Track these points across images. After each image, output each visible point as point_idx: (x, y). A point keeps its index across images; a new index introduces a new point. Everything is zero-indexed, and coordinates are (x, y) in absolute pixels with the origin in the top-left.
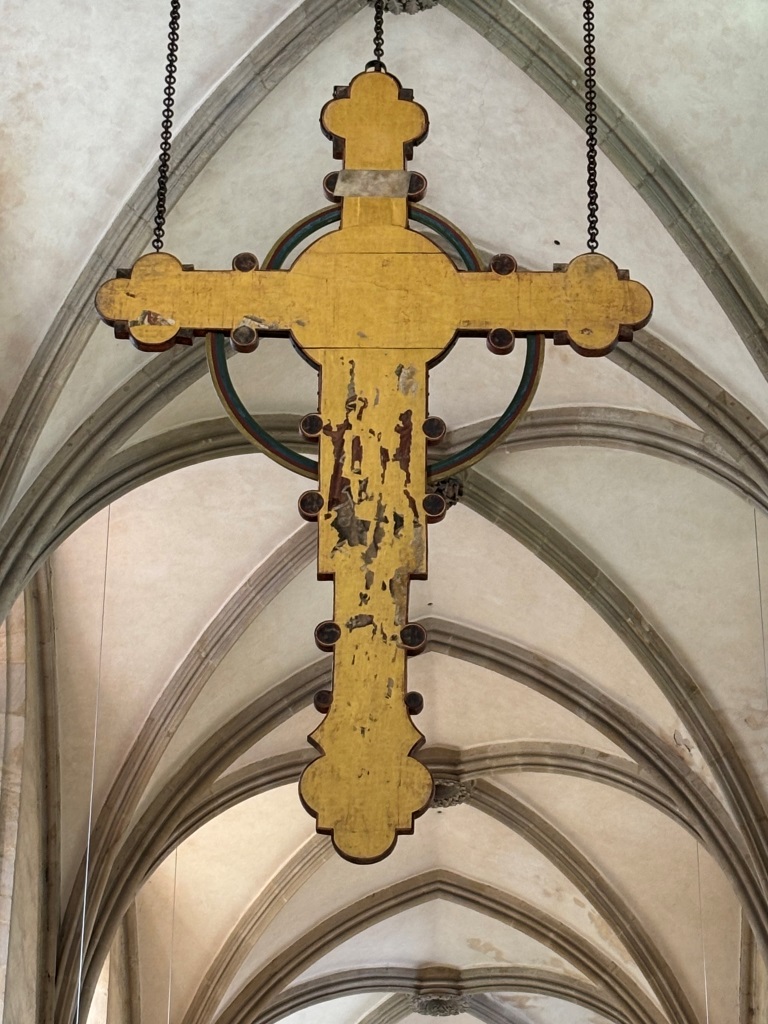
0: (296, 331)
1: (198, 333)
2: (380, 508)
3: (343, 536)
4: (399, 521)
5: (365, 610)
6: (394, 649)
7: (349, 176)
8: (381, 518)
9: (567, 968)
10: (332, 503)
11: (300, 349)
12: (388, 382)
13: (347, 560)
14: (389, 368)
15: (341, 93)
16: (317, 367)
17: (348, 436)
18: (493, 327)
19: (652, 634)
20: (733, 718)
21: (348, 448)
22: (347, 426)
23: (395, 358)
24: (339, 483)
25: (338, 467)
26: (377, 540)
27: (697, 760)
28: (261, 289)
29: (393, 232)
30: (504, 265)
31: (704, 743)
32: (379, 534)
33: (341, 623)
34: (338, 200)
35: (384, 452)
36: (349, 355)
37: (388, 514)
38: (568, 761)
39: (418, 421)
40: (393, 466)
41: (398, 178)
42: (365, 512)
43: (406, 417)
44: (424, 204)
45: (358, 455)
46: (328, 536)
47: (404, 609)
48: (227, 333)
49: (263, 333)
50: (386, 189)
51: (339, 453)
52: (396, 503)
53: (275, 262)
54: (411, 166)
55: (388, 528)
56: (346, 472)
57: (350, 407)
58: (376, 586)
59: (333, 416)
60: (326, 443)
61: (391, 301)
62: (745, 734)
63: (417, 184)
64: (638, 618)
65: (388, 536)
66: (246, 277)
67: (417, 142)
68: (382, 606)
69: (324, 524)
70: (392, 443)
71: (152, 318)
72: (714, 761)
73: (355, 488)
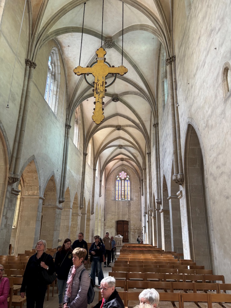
0: (93, 73)
1: (83, 74)
2: (100, 91)
3: (97, 93)
4: (102, 92)
5: (98, 100)
6: (101, 104)
7: (98, 58)
8: (100, 92)
9: (131, 145)
10: (96, 90)
11: (93, 75)
12: (101, 78)
13: (97, 96)
14: (101, 77)
15: (98, 50)
16: (95, 77)
17: (97, 84)
18: (112, 73)
19: (137, 113)
20: (144, 121)
21: (97, 85)
22: (97, 83)
23: (102, 76)
24: (96, 88)
25: (96, 86)
26: (100, 94)
27: (140, 125)
28: (89, 69)
29: (102, 63)
30: (113, 67)
31: (141, 123)
32: (100, 93)
33: (96, 102)
34: (97, 60)
35: (101, 85)
36: (98, 76)
37: (101, 91)
38: (130, 126)
39: (104, 82)
40: (102, 86)
41: (103, 58)
42: (99, 91)
43: (103, 82)
44: (106, 61)
45: (98, 85)
46: (95, 93)
47: (102, 100)
48: (86, 74)
49: (89, 74)
50: (102, 59)
51: (96, 85)
52: (102, 90)
53: (91, 67)
54: (105, 57)
55: (101, 92)
56: (97, 87)
57: (98, 81)
58: (100, 98)
59: (96, 82)
60: (95, 84)
61: (102, 70)
62: (145, 122)
63: (105, 59)
64: (135, 112)
65: (101, 93)
66: (88, 68)
67: (105, 55)
68: (100, 100)
69: (95, 92)
70: (102, 84)
71: (79, 72)
72: (142, 125)
73: (98, 89)
